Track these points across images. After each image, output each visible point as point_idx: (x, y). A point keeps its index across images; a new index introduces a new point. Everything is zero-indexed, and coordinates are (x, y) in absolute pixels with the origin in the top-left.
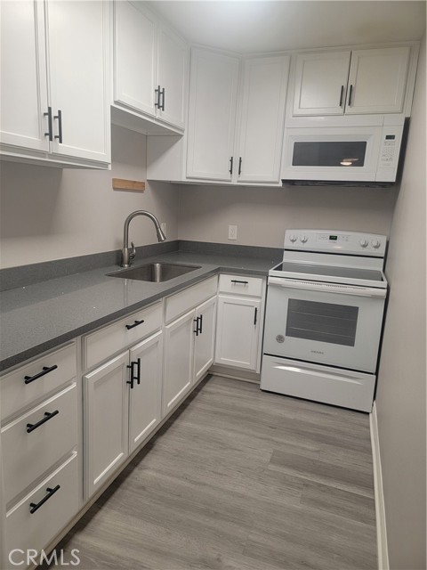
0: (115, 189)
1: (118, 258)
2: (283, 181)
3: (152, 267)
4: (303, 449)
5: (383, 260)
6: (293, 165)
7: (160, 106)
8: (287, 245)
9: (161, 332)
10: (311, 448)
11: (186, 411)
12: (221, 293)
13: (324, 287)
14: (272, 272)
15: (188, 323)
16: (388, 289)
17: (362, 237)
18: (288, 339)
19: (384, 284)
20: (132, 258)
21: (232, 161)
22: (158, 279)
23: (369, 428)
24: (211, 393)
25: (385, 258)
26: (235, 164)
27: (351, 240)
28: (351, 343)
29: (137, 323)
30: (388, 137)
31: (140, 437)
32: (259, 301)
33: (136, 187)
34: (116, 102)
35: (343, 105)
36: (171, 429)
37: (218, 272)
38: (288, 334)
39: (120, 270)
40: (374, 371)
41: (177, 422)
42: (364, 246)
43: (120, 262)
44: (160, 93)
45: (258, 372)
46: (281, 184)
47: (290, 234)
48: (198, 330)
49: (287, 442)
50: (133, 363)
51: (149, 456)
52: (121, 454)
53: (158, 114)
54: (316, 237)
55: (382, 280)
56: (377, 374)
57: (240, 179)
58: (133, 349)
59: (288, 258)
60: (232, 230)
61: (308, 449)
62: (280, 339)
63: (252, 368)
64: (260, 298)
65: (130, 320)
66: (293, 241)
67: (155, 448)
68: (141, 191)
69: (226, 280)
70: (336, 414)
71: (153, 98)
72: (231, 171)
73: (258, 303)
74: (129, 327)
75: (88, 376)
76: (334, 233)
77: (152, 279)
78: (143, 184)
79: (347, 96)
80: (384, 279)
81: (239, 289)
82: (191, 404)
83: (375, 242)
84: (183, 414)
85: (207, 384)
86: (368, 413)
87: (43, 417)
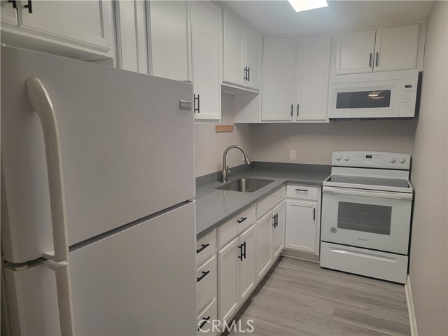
0: (217, 132)
1: (219, 177)
2: (330, 119)
3: (239, 182)
4: (357, 307)
5: (408, 172)
6: (337, 108)
7: (247, 79)
8: (334, 162)
9: (254, 225)
10: (362, 307)
11: (269, 280)
12: (288, 198)
13: (365, 192)
14: (325, 183)
15: (268, 220)
16: (414, 193)
17: (392, 156)
18: (340, 230)
19: (410, 190)
20: (228, 176)
21: (292, 107)
22: (244, 190)
23: (405, 294)
24: (284, 269)
25: (410, 170)
26: (295, 109)
27: (383, 158)
28: (388, 233)
29: (243, 219)
30: (407, 87)
31: (245, 294)
32: (316, 203)
33: (228, 129)
34: (223, 82)
35: (372, 66)
36: (260, 292)
37: (286, 183)
38: (339, 226)
39: (222, 184)
40: (407, 253)
41: (264, 287)
42: (393, 162)
43: (221, 180)
44: (247, 70)
45: (318, 254)
46: (328, 121)
47: (336, 155)
48: (275, 224)
49: (344, 302)
50: (242, 245)
51: (250, 308)
52: (236, 304)
53: (246, 84)
54: (355, 156)
55: (409, 187)
56: (409, 255)
57: (298, 119)
58: (241, 236)
59: (335, 172)
60: (292, 153)
61: (360, 308)
62: (333, 230)
63: (313, 251)
64: (317, 201)
65: (239, 218)
66: (338, 160)
67: (252, 303)
68: (231, 131)
69: (291, 189)
70: (379, 284)
71: (243, 74)
72: (292, 114)
73: (317, 205)
74: (240, 222)
75: (220, 252)
76: (369, 154)
77: (240, 189)
78: (232, 127)
79: (374, 60)
80: (410, 186)
81: (302, 195)
82: (272, 276)
83: (401, 159)
84: (267, 282)
85: (281, 263)
86: (403, 285)
87: (202, 274)
